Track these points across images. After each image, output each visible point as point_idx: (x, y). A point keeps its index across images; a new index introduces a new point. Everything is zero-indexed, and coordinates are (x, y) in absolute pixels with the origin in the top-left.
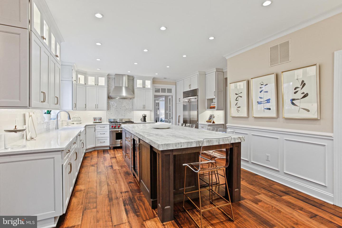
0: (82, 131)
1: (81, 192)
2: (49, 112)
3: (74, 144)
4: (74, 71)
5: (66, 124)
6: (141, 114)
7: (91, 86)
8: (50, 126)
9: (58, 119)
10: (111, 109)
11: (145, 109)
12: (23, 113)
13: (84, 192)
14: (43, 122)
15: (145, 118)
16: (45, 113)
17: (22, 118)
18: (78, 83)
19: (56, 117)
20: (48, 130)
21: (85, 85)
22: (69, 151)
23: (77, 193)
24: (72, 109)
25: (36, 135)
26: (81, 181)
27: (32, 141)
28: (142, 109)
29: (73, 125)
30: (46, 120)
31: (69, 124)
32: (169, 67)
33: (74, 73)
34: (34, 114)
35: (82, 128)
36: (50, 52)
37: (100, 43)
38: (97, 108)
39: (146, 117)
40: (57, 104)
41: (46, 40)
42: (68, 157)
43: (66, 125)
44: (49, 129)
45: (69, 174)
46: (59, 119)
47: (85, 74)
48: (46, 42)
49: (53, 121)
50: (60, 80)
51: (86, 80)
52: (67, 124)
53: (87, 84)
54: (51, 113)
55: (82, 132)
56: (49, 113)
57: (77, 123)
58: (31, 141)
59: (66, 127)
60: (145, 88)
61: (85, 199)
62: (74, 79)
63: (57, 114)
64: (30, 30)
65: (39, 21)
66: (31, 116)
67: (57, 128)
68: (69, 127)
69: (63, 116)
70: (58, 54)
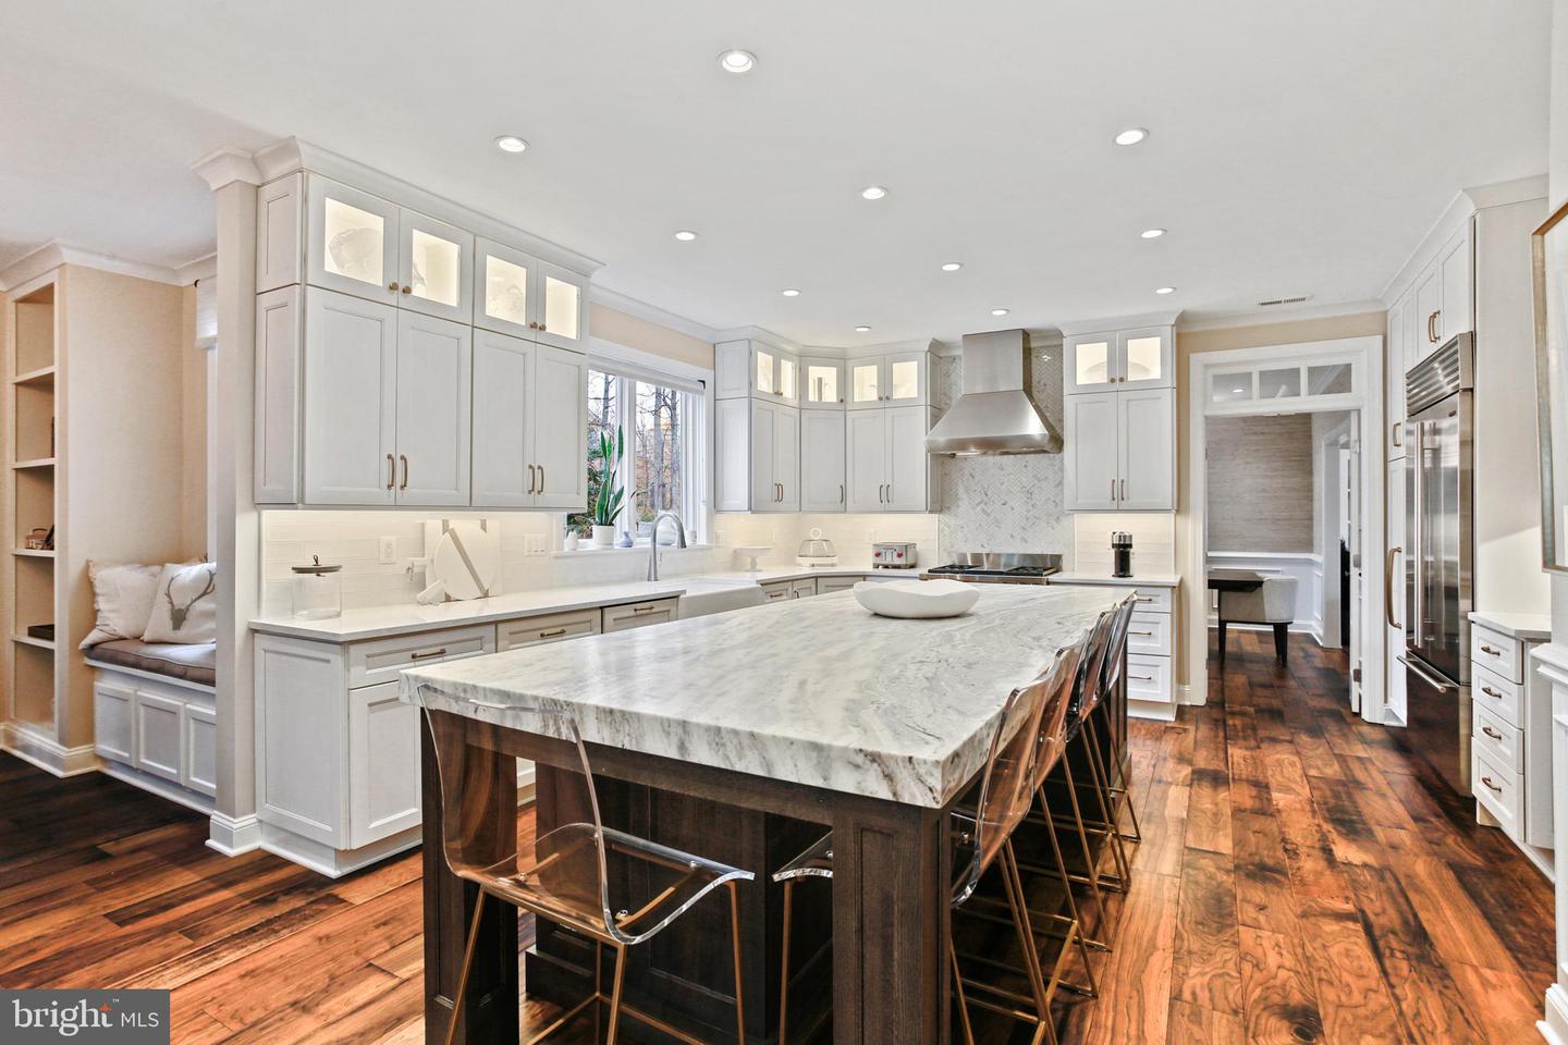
6: (1106, 528)
7: (867, 406)
10: (958, 506)
11: (1123, 505)
15: (1128, 552)
21: (841, 407)
25: (484, 591)
28: (1107, 502)
32: (1158, 233)
37: (692, 232)
38: (886, 500)
39: (1132, 551)
47: (842, 362)
51: (844, 382)
53: (849, 399)
56: (609, 523)
57: (813, 565)
60: (1122, 386)
62: (766, 390)
64: (303, 285)
67: (653, 577)
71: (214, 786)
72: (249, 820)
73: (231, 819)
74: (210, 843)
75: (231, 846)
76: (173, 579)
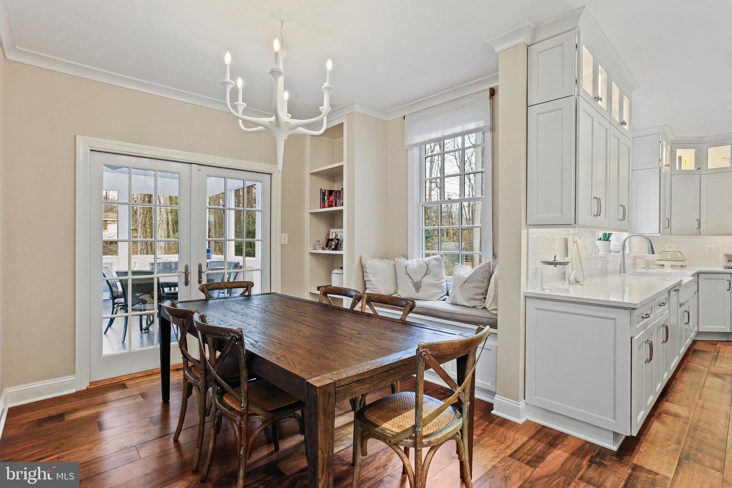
0: (684, 282)
1: (677, 418)
2: (607, 238)
3: (660, 306)
4: (664, 143)
5: (644, 266)
7: (718, 171)
8: (608, 265)
9: (625, 253)
12: (564, 237)
13: (686, 423)
14: (594, 256)
16: (600, 239)
17: (562, 245)
18: (677, 169)
19: (620, 248)
20: (604, 273)
21: (698, 172)
22: (646, 315)
23: (667, 417)
24: (658, 232)
25: (584, 277)
26: (676, 396)
27: (578, 286)
29: (661, 270)
30: (601, 253)
31: (650, 266)
33: (665, 149)
34: (580, 238)
35: (686, 276)
36: (608, 119)
40: (624, 219)
41: (601, 101)
42: (645, 327)
43: (642, 268)
44: (607, 272)
45: (646, 362)
46: (627, 251)
47: (698, 145)
48: (602, 104)
49: (615, 256)
50: (631, 170)
51: (700, 158)
52: (645, 264)
53: (703, 168)
54: (610, 239)
55: (686, 284)
56: (608, 240)
57: (672, 266)
58: (575, 285)
59: (644, 270)
61: (688, 439)
62: (664, 163)
63: (622, 241)
64: (576, 96)
65: (590, 71)
66: (576, 242)
67: (623, 270)
68: (652, 271)
69: (638, 247)
70: (626, 118)
71: (490, 384)
72: (522, 404)
73: (518, 403)
74: (493, 412)
75: (519, 418)
76: (406, 267)
